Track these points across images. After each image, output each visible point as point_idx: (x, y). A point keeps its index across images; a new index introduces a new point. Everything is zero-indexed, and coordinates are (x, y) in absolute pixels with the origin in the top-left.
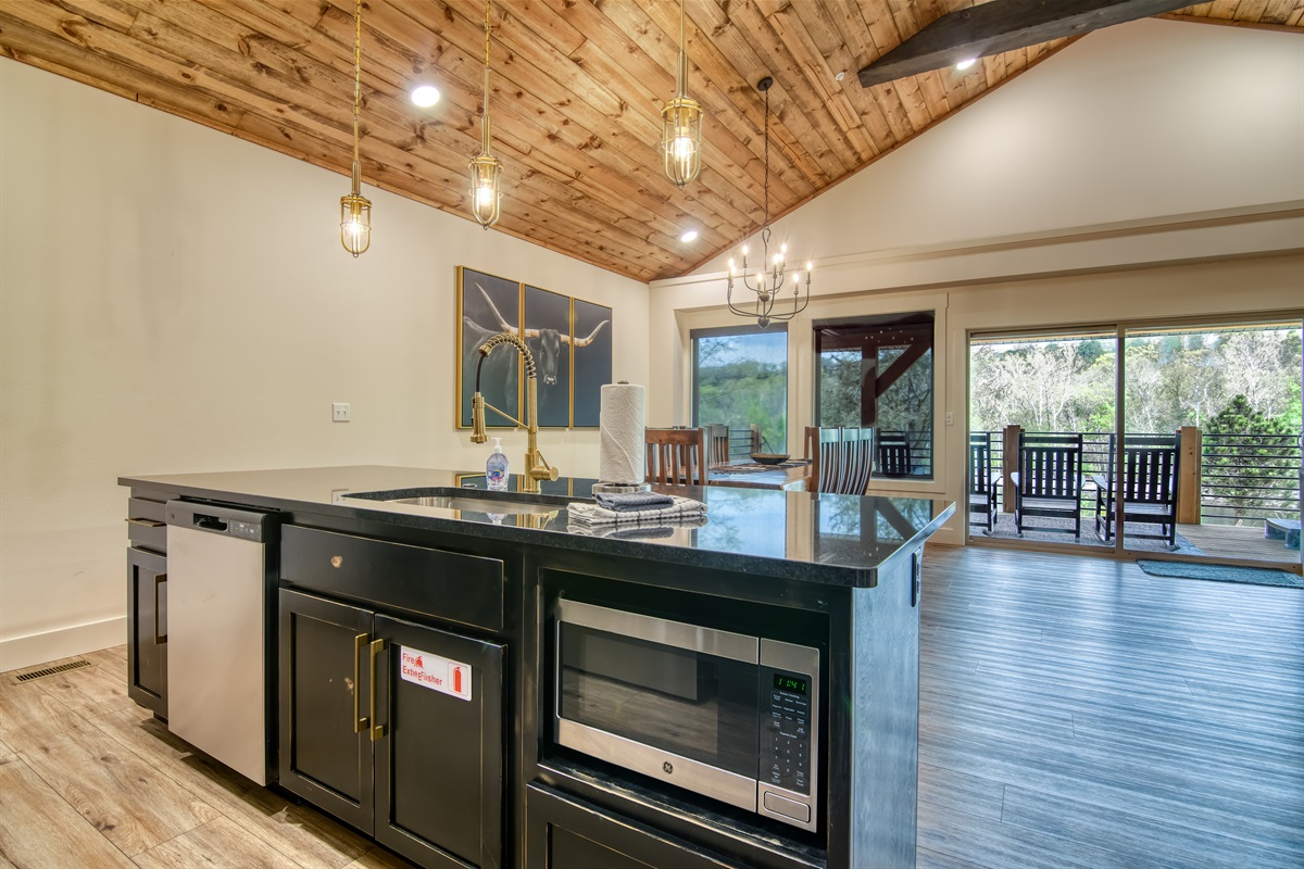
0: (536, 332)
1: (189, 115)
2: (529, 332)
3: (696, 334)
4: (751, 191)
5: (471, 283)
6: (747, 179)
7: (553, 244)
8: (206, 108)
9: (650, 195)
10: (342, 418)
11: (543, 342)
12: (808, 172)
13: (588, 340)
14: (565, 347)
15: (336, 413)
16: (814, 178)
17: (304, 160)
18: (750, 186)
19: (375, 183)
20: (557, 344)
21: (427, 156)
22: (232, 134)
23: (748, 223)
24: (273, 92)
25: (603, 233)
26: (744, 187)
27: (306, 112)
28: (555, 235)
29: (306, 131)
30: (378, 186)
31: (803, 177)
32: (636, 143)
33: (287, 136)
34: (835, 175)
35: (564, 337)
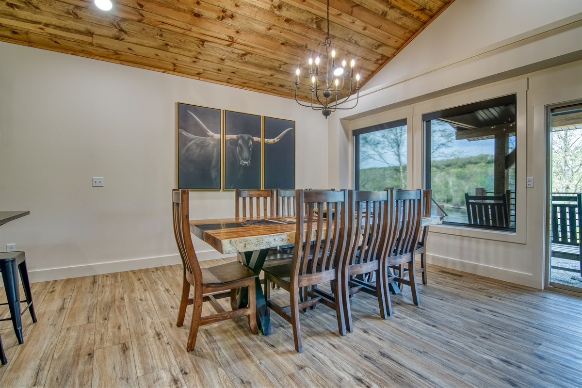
0: (235, 137)
1: (4, 39)
2: (228, 137)
3: (357, 133)
4: (367, 32)
5: (184, 112)
6: (358, 22)
7: (248, 87)
8: (8, 34)
9: (291, 46)
10: (98, 184)
11: (240, 142)
12: (409, 10)
13: (276, 140)
14: (257, 144)
15: (94, 183)
16: (416, 14)
17: (72, 54)
18: (365, 29)
19: (119, 62)
20: (251, 143)
21: (135, 42)
22: (29, 46)
23: (379, 57)
24: (29, 18)
25: (275, 76)
26: (360, 30)
27: (53, 27)
28: (247, 81)
29: (62, 38)
30: (121, 64)
31: (406, 14)
32: (256, 9)
33: (56, 42)
34: (435, 9)
35: (255, 139)
